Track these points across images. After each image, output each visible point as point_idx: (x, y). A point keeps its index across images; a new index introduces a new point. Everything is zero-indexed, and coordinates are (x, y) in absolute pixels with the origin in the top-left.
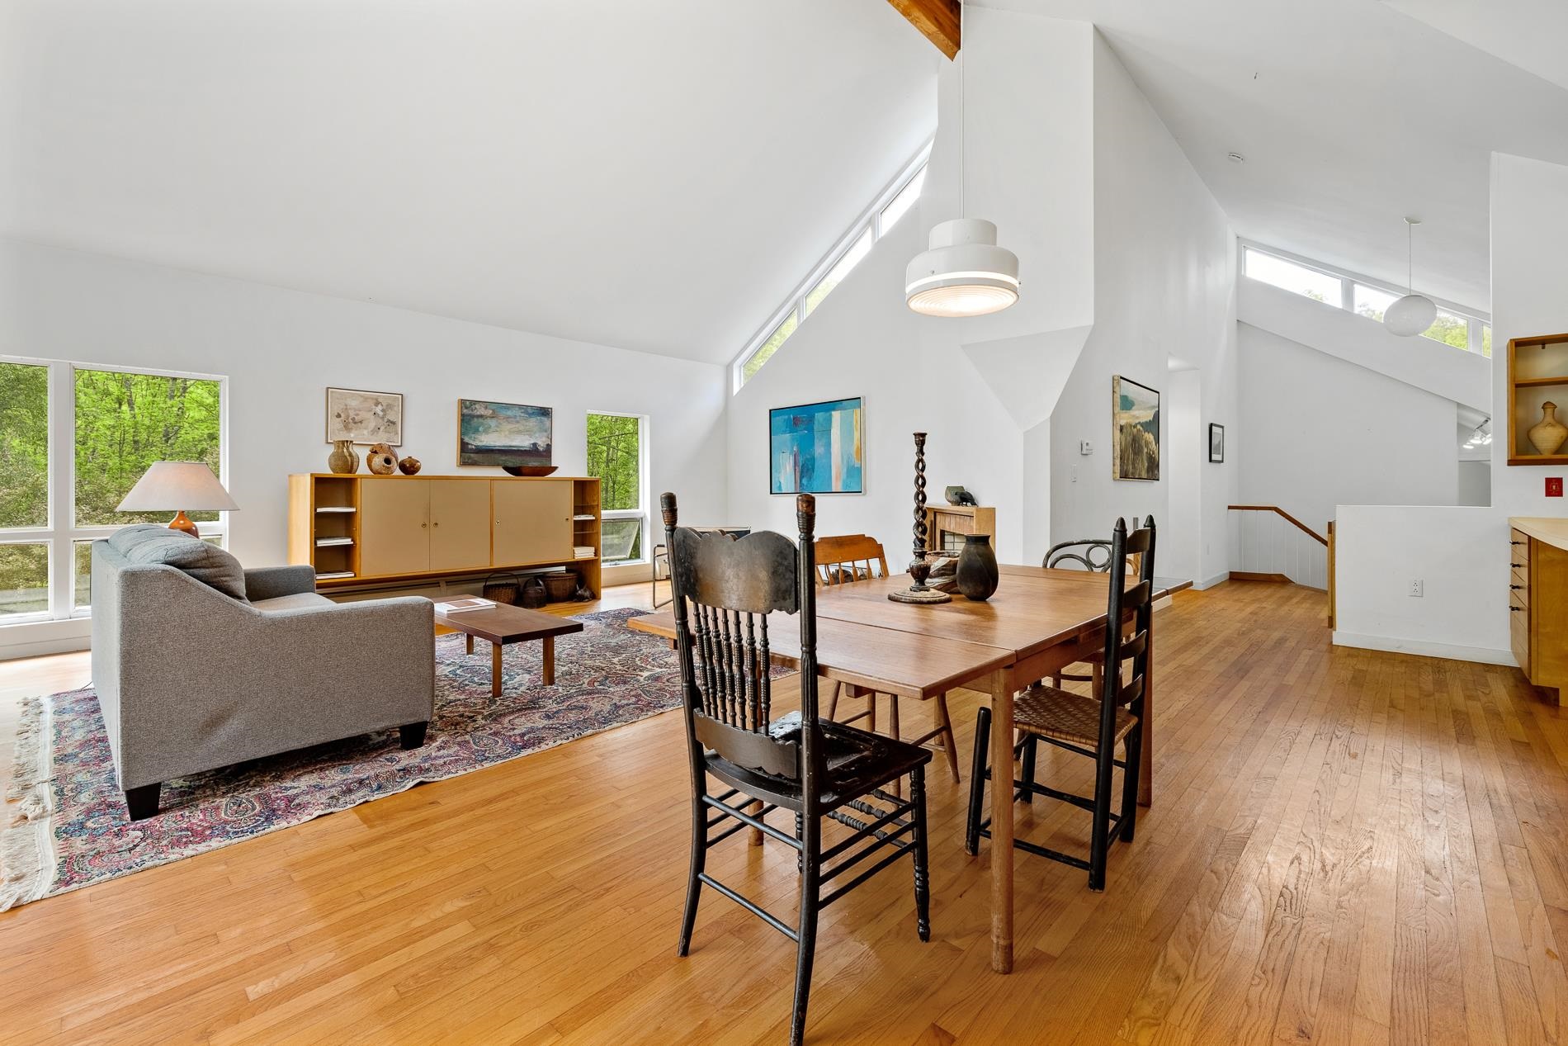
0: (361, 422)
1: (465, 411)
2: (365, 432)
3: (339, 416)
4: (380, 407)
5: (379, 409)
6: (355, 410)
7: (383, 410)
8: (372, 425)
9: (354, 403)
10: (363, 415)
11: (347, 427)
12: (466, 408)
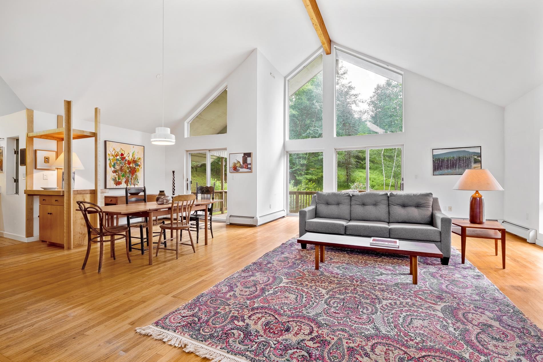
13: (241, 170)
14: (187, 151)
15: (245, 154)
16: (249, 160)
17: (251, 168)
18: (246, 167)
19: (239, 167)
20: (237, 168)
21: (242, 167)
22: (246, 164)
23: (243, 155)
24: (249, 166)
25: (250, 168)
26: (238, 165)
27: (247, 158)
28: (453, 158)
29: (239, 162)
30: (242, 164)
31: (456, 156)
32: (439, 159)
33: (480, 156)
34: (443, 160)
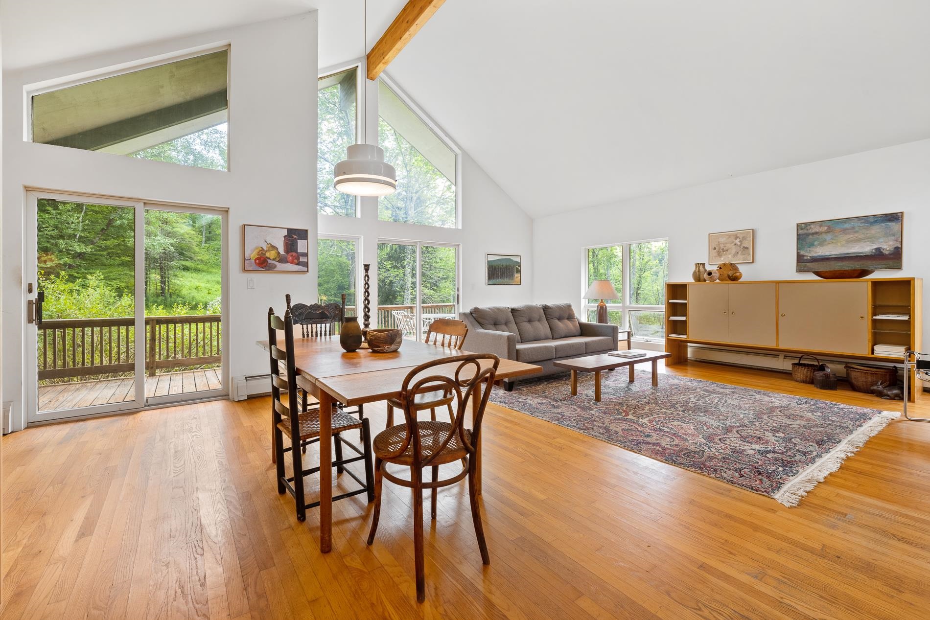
0: (727, 250)
1: (801, 232)
2: (730, 256)
3: (715, 248)
4: (738, 240)
5: (737, 241)
6: (724, 244)
7: (740, 241)
8: (734, 251)
9: (722, 240)
10: (728, 246)
11: (719, 255)
12: (802, 229)
13: (280, 266)
14: (28, 189)
15: (290, 231)
16: (301, 245)
17: (307, 263)
18: (296, 261)
19: (274, 259)
20: (269, 261)
21: (282, 260)
22: (294, 254)
23: (285, 233)
24: (302, 259)
25: (306, 265)
26: (271, 254)
27: (296, 240)
28: (502, 265)
29: (274, 248)
30: (282, 251)
31: (504, 264)
32: (492, 266)
33: (520, 266)
34: (495, 268)
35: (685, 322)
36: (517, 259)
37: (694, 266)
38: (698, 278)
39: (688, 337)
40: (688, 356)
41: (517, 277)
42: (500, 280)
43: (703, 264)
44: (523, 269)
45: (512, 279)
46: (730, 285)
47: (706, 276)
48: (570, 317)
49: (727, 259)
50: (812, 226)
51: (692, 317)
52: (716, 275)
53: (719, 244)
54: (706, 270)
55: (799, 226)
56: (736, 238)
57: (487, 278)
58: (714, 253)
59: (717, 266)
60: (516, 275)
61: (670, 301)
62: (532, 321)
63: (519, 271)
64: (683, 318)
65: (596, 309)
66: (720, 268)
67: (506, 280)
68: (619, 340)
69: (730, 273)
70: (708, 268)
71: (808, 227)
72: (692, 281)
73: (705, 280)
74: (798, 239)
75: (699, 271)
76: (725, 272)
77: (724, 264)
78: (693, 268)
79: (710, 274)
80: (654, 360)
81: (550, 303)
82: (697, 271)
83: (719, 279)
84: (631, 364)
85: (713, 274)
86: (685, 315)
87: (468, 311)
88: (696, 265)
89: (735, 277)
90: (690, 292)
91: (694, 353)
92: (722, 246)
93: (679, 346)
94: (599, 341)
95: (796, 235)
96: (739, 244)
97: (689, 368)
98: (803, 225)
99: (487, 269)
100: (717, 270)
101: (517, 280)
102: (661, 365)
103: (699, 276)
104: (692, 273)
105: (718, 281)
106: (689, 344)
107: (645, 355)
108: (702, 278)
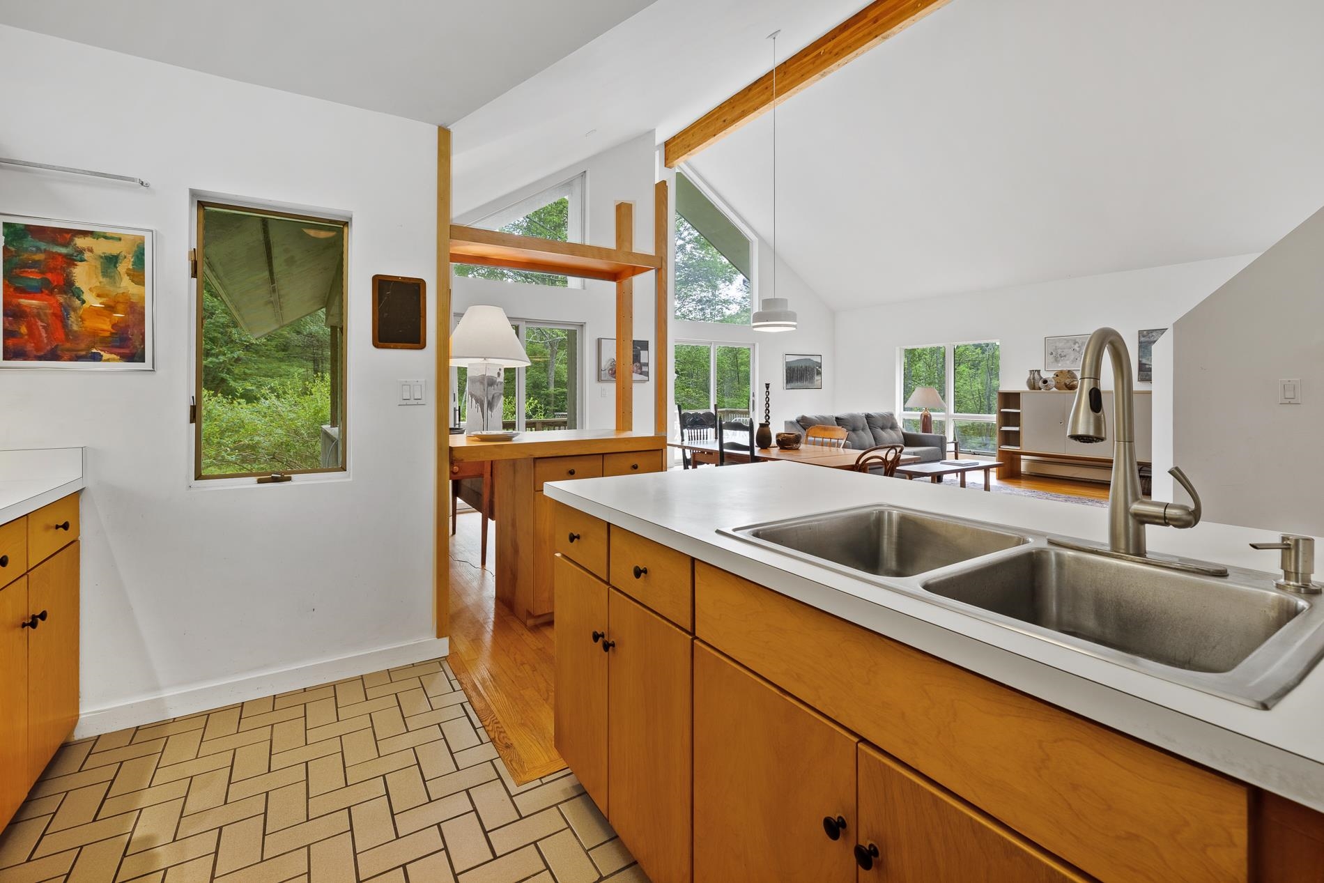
0: (1065, 356)
1: (1142, 339)
2: (1068, 362)
3: (1052, 354)
4: (1077, 345)
5: (1076, 347)
6: (1061, 349)
7: (1079, 347)
8: (1072, 357)
9: (1060, 345)
10: (1066, 351)
11: (1056, 360)
12: (1144, 336)
15: (635, 343)
16: (644, 356)
27: (639, 350)
28: (802, 367)
31: (803, 364)
32: (791, 367)
33: (820, 367)
34: (794, 369)
35: (1018, 433)
36: (817, 359)
37: (1029, 373)
38: (1033, 386)
39: (1021, 449)
40: (1022, 470)
41: (817, 380)
42: (799, 383)
43: (1039, 371)
44: (823, 370)
45: (812, 383)
46: (1067, 395)
47: (1041, 384)
48: (893, 427)
49: (1064, 366)
50: (1154, 334)
51: (1026, 428)
52: (1052, 383)
53: (1056, 349)
54: (1041, 378)
55: (1140, 332)
56: (1075, 344)
57: (785, 381)
58: (1051, 358)
59: (1054, 372)
60: (817, 378)
61: (1002, 410)
62: (857, 430)
63: (819, 373)
64: (1016, 429)
65: (919, 418)
66: (1057, 376)
67: (805, 384)
68: (947, 450)
69: (1068, 381)
70: (1044, 375)
71: (1150, 335)
72: (1026, 389)
73: (1040, 389)
74: (1140, 347)
75: (1034, 378)
76: (1062, 380)
77: (1061, 372)
78: (1027, 375)
79: (1045, 382)
80: (986, 469)
81: (872, 412)
82: (1032, 378)
83: (1055, 387)
84: (963, 472)
85: (1049, 382)
86: (1018, 425)
87: (794, 419)
88: (1031, 371)
89: (1072, 385)
90: (1023, 401)
91: (1028, 466)
92: (1059, 351)
93: (1012, 459)
94: (928, 450)
95: (1138, 341)
96: (1078, 349)
97: (1022, 482)
98: (1145, 332)
99: (785, 371)
100: (1053, 378)
101: (817, 383)
102: (993, 475)
103: (1034, 383)
104: (1026, 380)
105: (1054, 389)
106: (1022, 457)
107: (978, 464)
108: (1036, 386)
